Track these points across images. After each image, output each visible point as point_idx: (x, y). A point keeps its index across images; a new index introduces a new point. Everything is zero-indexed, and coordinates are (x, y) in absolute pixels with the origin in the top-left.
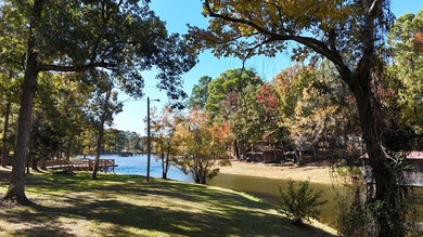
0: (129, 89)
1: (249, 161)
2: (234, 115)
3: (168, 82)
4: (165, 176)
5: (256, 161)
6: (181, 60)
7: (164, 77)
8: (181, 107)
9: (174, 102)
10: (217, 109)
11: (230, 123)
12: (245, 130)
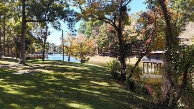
0: (56, 27)
1: (104, 56)
2: (97, 37)
3: (70, 26)
4: (69, 60)
5: (107, 56)
6: (75, 18)
7: (69, 25)
8: (75, 35)
9: (73, 33)
10: (90, 34)
11: (96, 40)
12: (102, 43)
